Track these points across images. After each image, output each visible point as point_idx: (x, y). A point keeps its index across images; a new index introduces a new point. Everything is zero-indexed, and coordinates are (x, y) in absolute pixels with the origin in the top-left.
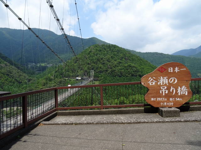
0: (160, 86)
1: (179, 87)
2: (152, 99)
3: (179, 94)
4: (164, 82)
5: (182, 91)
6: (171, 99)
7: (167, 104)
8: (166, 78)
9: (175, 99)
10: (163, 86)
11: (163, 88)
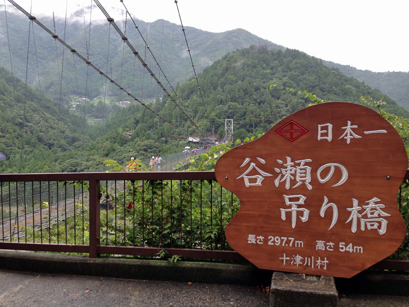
0: (281, 191)
1: (355, 202)
2: (252, 239)
3: (354, 229)
4: (298, 179)
5: (365, 217)
6: (320, 245)
7: (303, 261)
8: (306, 164)
9: (336, 247)
10: (291, 191)
11: (291, 200)
